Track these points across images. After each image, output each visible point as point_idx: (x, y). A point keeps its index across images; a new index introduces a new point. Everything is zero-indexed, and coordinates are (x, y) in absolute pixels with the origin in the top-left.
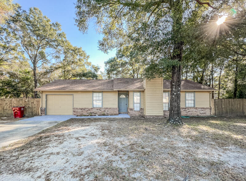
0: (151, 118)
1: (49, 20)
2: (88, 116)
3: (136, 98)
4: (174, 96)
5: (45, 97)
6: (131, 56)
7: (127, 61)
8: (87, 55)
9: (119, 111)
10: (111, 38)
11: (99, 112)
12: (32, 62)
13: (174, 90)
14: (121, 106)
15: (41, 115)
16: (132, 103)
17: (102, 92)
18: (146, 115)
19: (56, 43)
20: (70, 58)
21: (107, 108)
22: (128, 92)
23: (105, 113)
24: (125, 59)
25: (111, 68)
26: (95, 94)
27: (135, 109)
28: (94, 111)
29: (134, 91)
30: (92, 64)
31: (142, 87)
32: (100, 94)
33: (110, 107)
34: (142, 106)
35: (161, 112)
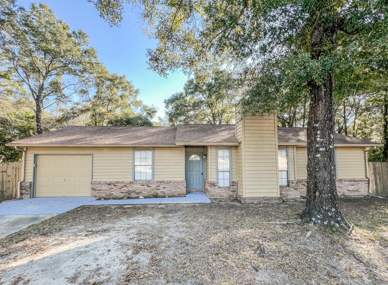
0: (255, 202)
1: (67, 27)
2: (122, 198)
3: (221, 161)
4: (318, 155)
5: (33, 159)
6: (209, 90)
7: (203, 99)
8: (135, 88)
9: (187, 187)
10: (172, 47)
11: (146, 191)
12: (34, 97)
13: (318, 139)
14: (192, 177)
15: (21, 198)
16: (215, 170)
17: (153, 148)
18: (244, 196)
19: (80, 67)
20: (106, 94)
21: (163, 182)
22: (205, 147)
23: (159, 192)
24: (199, 97)
25: (176, 110)
26: (138, 154)
27: (221, 184)
28: (136, 187)
29: (218, 147)
30: (144, 104)
31: (233, 138)
32: (149, 153)
33: (169, 180)
34: (234, 176)
35: (275, 191)
